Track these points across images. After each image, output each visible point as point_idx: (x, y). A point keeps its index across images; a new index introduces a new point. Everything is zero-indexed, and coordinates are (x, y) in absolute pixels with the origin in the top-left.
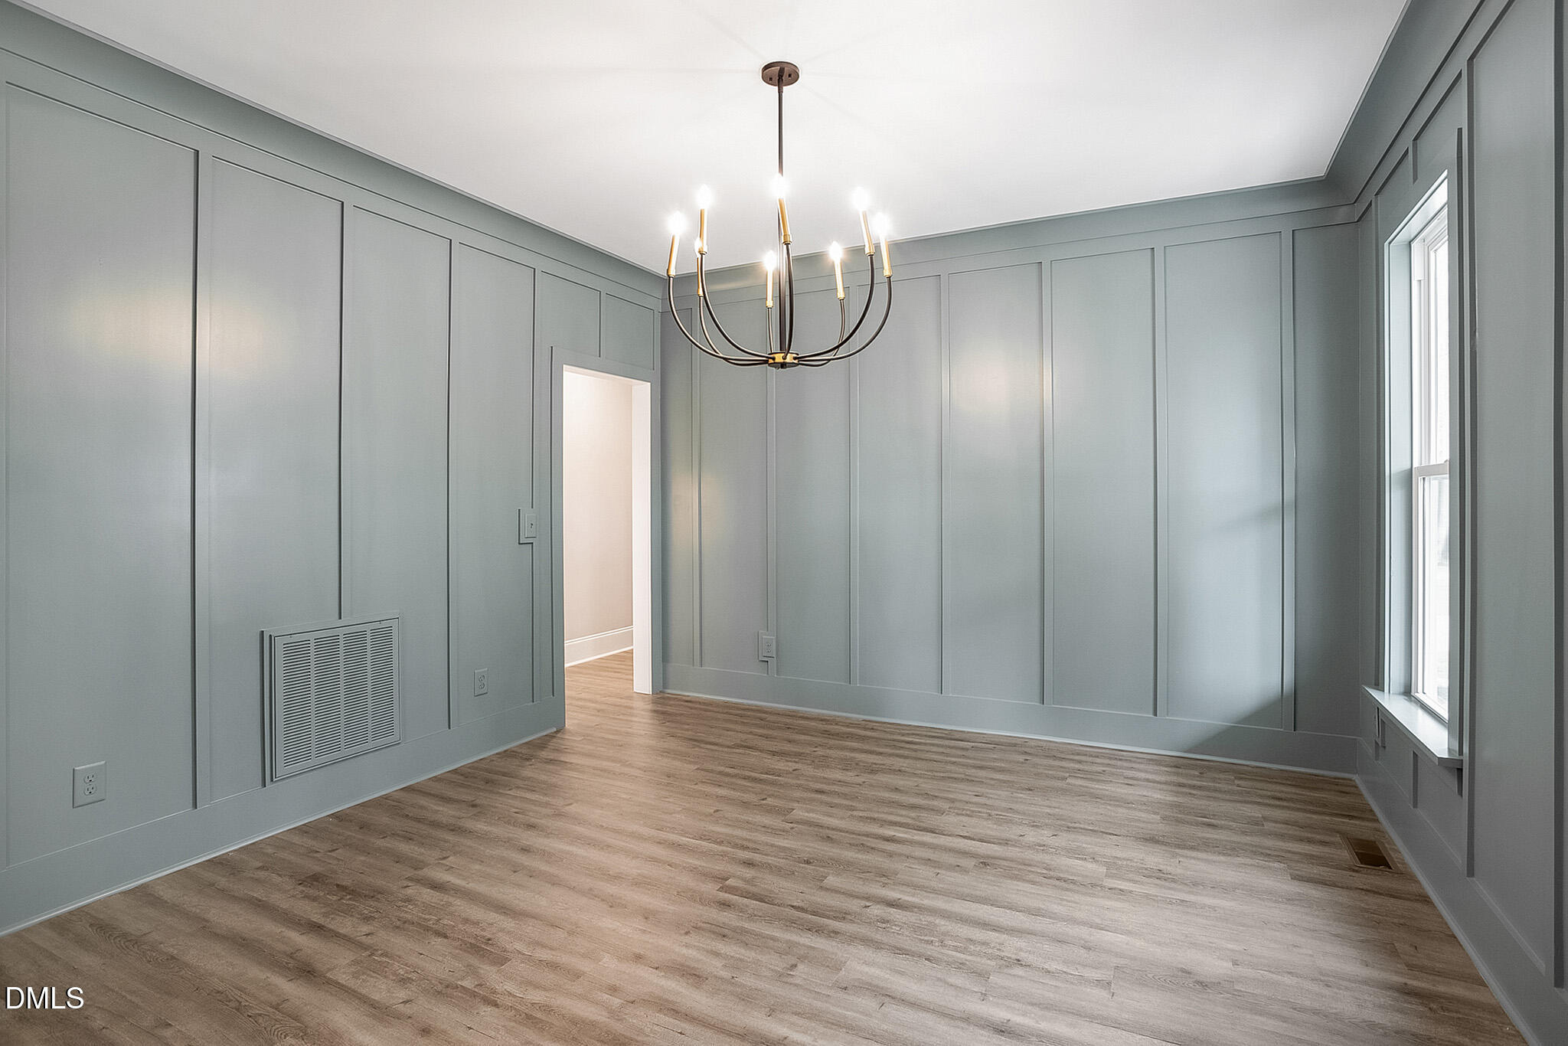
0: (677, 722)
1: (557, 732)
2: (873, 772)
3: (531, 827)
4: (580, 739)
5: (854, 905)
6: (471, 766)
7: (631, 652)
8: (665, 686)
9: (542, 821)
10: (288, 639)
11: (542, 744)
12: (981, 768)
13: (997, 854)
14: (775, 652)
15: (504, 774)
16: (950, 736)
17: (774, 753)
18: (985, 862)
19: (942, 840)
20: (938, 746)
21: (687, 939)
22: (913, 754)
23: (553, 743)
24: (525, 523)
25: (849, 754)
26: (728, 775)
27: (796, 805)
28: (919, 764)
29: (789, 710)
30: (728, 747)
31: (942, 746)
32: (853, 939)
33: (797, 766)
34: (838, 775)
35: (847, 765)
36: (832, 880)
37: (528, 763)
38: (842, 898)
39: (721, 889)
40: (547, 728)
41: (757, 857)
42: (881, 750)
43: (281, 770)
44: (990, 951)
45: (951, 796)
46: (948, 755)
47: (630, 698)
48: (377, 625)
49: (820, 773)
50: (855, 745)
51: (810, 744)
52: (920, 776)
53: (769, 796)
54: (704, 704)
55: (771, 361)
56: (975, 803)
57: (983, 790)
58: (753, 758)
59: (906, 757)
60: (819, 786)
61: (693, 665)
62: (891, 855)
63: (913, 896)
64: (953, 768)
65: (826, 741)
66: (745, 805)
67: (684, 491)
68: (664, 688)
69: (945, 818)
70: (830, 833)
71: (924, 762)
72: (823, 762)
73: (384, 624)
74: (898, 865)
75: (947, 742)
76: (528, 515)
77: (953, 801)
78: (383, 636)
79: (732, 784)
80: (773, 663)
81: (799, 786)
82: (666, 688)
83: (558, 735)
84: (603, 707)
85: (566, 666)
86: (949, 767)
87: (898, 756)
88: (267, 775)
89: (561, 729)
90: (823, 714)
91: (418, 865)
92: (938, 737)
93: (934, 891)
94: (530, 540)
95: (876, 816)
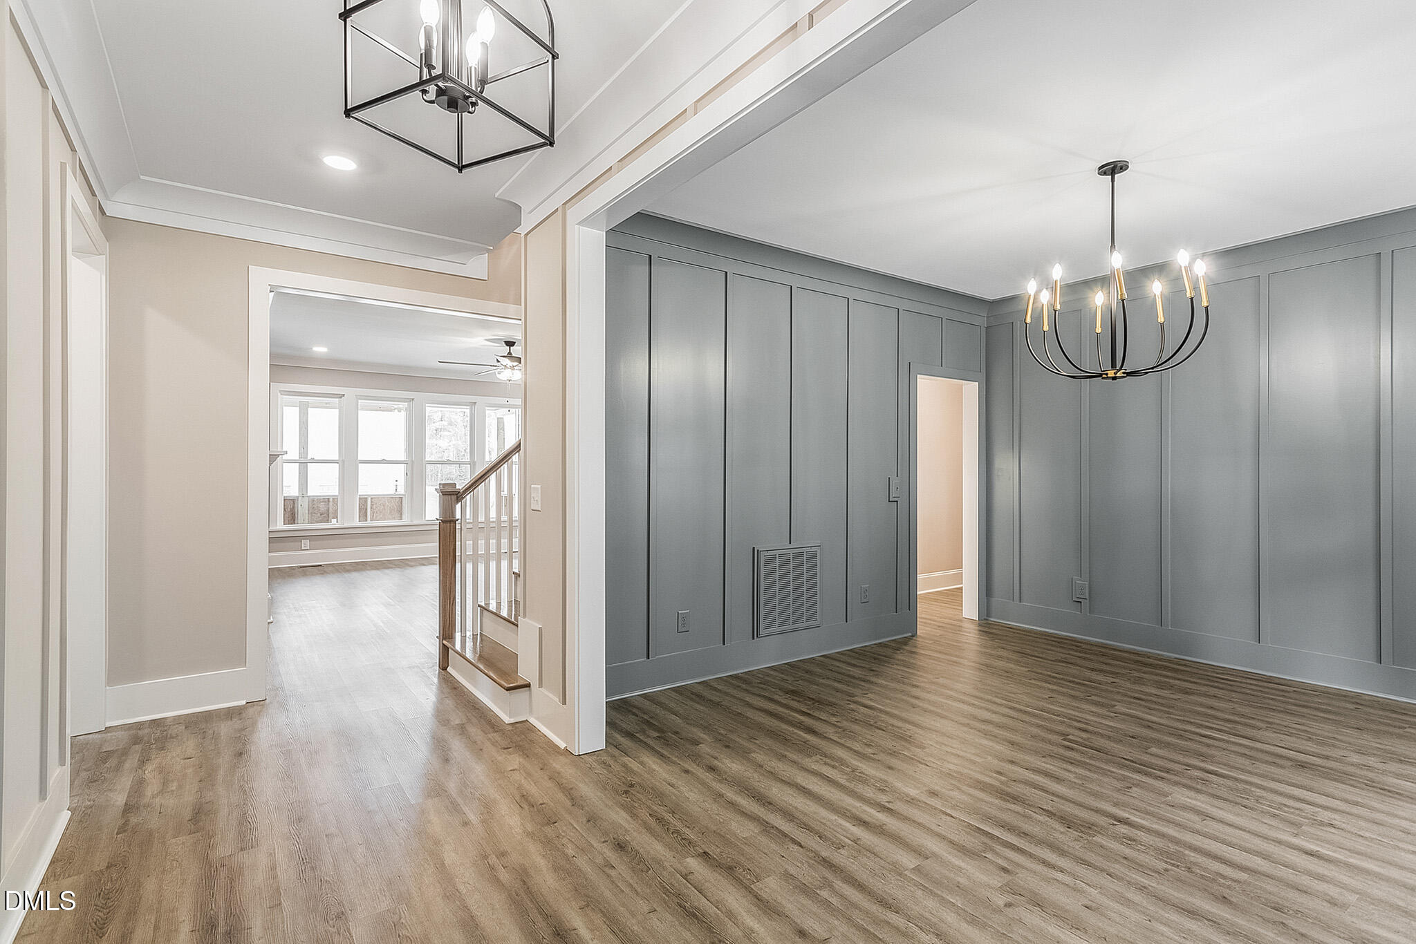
0: (1004, 640)
1: (913, 636)
2: (1187, 693)
3: (914, 686)
4: (931, 642)
5: (1176, 767)
6: (861, 648)
7: (961, 588)
8: (988, 615)
9: (922, 684)
10: (766, 553)
11: (906, 641)
12: (1304, 706)
13: (1317, 763)
14: (1087, 594)
15: (885, 656)
16: (1270, 680)
17: (1092, 670)
18: (1302, 766)
19: (1259, 745)
20: (1255, 685)
21: (1043, 759)
22: (1229, 687)
23: (911, 642)
24: (893, 488)
25: (1163, 679)
26: (1054, 677)
27: (1117, 703)
28: (1234, 695)
29: (1102, 643)
30: (1052, 661)
31: (1260, 686)
32: (1176, 783)
33: (1114, 680)
34: (1154, 691)
35: (1161, 686)
36: (1154, 750)
37: (898, 652)
38: (1166, 761)
39: (1064, 740)
40: (906, 633)
41: (1090, 728)
42: (1195, 680)
43: (762, 632)
44: (1304, 814)
45: (1271, 720)
46: (1268, 693)
47: (961, 621)
48: (809, 549)
49: (1136, 687)
50: (1169, 674)
51: (1124, 668)
52: (1236, 703)
53: (1093, 695)
54: (1027, 631)
55: (1104, 376)
56: (1294, 728)
57: (1304, 721)
58: (1074, 670)
59: (1222, 689)
60: (1136, 695)
61: (1013, 600)
62: (1208, 746)
63: (1231, 771)
64: (1271, 702)
65: (1140, 668)
66: (1074, 697)
67: (1006, 465)
68: (987, 616)
69: (1261, 732)
70: (1150, 724)
71: (1237, 694)
72: (1139, 681)
73: (813, 549)
74: (1212, 752)
75: (1266, 684)
76: (895, 481)
77: (1270, 723)
78: (812, 556)
79: (1060, 683)
80: (1086, 604)
81: (1119, 693)
82: (989, 617)
83: (914, 638)
84: (941, 625)
85: (918, 593)
86: (1267, 701)
87: (1212, 686)
88: (755, 634)
89: (914, 635)
90: (1135, 650)
91: (852, 695)
92: (1255, 679)
93: (1250, 772)
94: (896, 499)
95: (1192, 721)
